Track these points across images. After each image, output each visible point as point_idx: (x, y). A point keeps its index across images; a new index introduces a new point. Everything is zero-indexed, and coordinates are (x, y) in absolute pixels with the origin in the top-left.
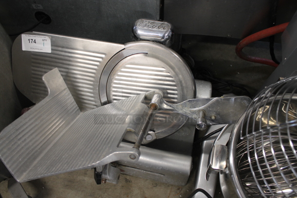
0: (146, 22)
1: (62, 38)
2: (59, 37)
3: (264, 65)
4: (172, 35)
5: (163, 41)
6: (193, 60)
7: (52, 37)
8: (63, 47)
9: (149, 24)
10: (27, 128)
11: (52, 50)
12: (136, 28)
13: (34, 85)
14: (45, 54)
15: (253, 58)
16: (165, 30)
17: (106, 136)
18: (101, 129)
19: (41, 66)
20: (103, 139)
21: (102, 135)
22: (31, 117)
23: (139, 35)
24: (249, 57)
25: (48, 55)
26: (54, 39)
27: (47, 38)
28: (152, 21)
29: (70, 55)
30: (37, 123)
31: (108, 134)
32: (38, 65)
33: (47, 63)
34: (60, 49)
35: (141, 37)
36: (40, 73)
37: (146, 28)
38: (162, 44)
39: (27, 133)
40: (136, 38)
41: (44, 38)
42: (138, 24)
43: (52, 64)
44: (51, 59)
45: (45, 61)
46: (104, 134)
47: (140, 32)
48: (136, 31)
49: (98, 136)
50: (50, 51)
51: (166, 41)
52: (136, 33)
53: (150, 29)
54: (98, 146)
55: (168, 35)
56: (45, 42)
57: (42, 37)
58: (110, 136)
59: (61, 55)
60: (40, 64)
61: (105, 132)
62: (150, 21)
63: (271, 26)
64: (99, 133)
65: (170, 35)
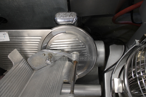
0: (62, 14)
1: (15, 31)
2: (12, 31)
3: (127, 25)
4: (78, 19)
5: (73, 24)
6: (89, 29)
7: (9, 32)
8: (16, 37)
9: (64, 15)
10: (3, 90)
11: (10, 39)
12: (56, 18)
13: (4, 60)
14: (7, 42)
15: (121, 22)
16: (74, 17)
17: (52, 86)
18: (47, 82)
19: (6, 49)
20: (50, 89)
21: (49, 86)
22: (4, 82)
23: (59, 22)
24: (119, 22)
25: (8, 42)
26: (10, 33)
27: (5, 33)
28: (65, 13)
29: (21, 40)
30: (9, 85)
31: (52, 85)
32: (4, 49)
33: (9, 47)
34: (15, 38)
35: (60, 23)
36: (6, 53)
37: (62, 18)
38: (73, 25)
39: (3, 92)
40: (57, 25)
41: (4, 33)
42: (57, 16)
43: (12, 47)
44: (10, 44)
45: (7, 46)
46: (50, 86)
47: (59, 20)
48: (57, 20)
49: (47, 87)
50: (9, 40)
51: (75, 23)
52: (57, 22)
53: (65, 18)
54: (48, 94)
55: (75, 20)
56: (5, 35)
57: (3, 33)
58: (54, 86)
59: (16, 41)
60: (5, 48)
61: (50, 84)
62: (64, 13)
63: (132, 5)
64: (47, 85)
65: (77, 19)
